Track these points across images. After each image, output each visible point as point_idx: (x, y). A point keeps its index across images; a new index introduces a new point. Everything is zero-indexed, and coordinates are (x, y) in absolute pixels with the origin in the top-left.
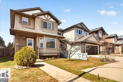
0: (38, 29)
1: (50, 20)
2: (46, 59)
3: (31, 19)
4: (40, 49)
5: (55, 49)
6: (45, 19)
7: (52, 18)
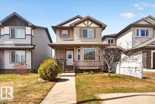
0: (77, 40)
1: (90, 26)
2: (84, 73)
3: (71, 31)
4: (77, 61)
5: (96, 61)
6: (85, 26)
7: (93, 24)
